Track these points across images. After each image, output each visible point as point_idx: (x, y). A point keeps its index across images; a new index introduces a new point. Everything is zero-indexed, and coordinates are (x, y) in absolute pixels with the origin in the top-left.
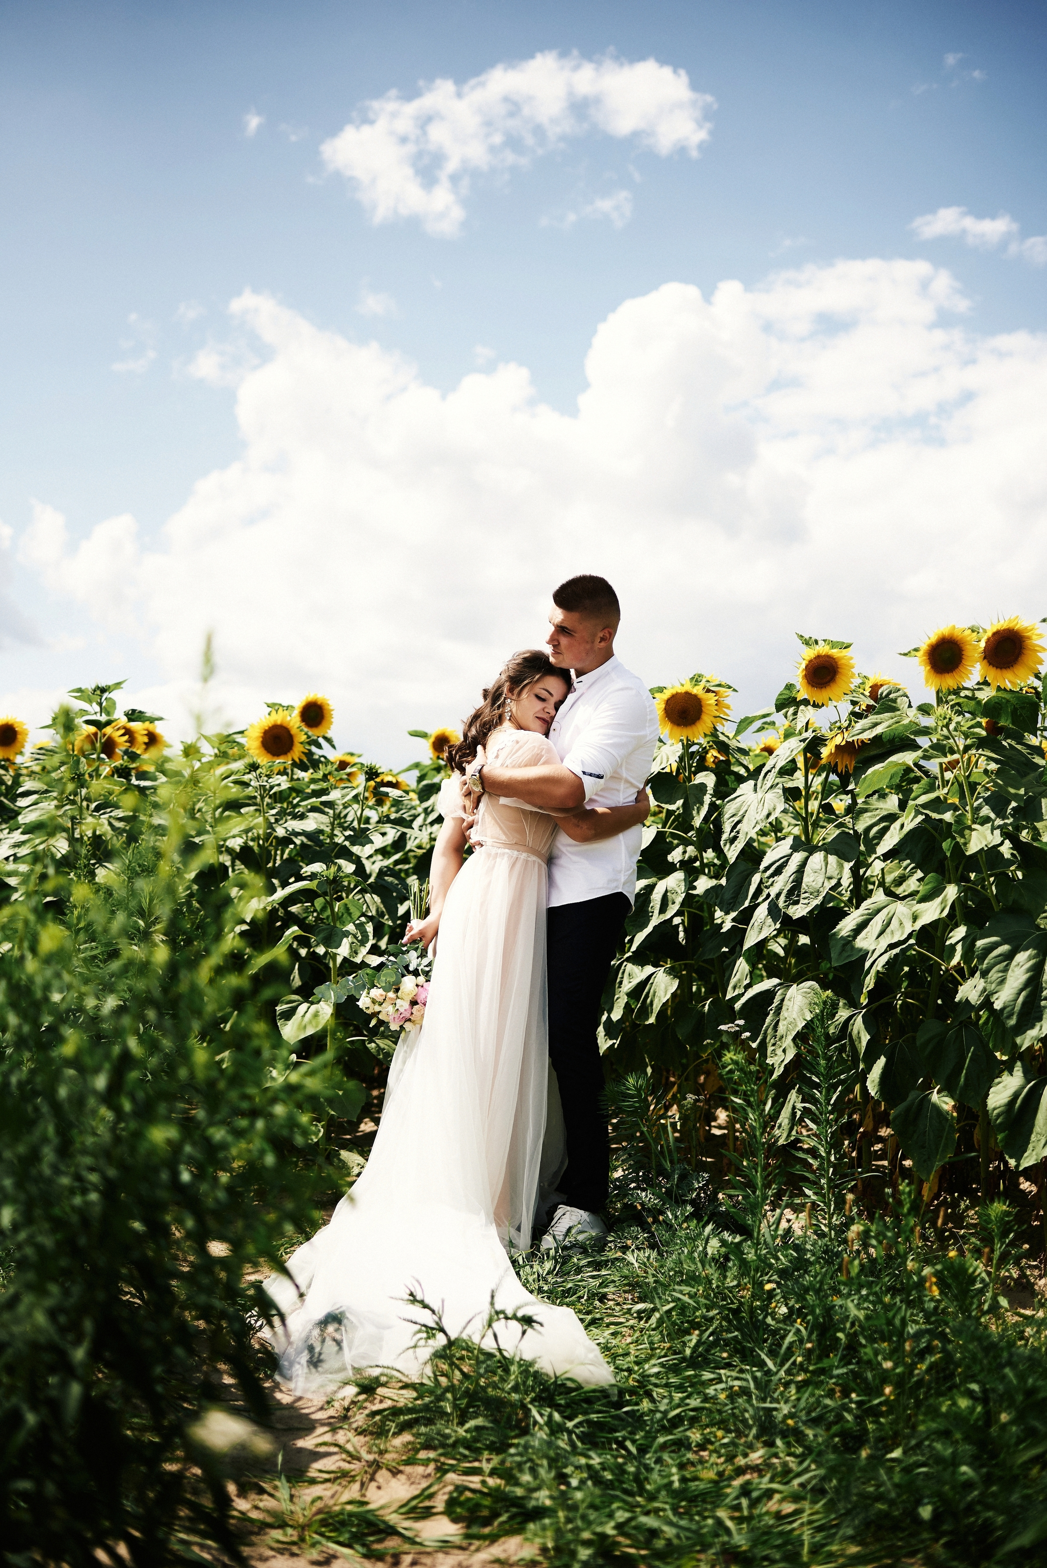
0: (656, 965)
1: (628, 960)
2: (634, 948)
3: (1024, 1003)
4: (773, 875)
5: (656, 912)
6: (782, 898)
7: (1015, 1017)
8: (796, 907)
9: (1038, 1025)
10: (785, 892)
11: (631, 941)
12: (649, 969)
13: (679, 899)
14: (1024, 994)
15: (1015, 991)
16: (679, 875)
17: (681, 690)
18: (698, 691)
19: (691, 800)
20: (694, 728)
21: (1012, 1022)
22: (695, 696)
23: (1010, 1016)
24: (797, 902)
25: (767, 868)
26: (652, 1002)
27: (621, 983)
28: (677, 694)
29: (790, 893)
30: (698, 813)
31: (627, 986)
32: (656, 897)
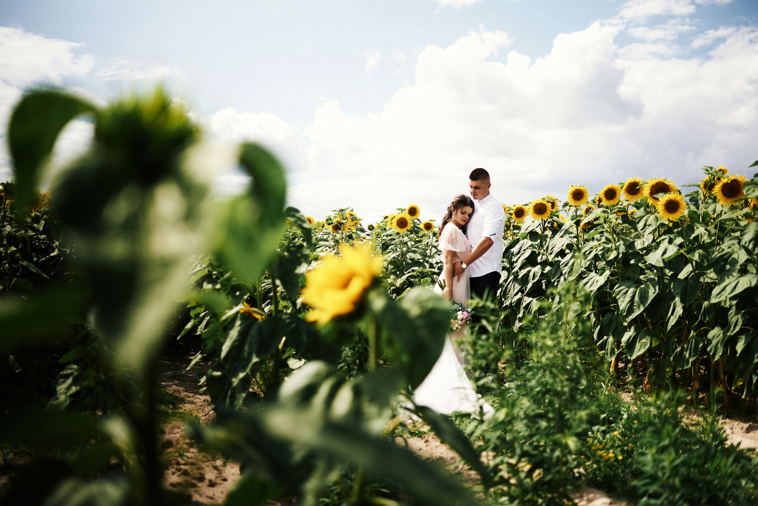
0: (533, 298)
1: (525, 295)
2: (526, 292)
3: (628, 308)
4: (564, 267)
5: (531, 279)
6: (567, 274)
7: (626, 312)
8: (571, 277)
9: (633, 314)
10: (567, 272)
11: (526, 289)
12: (531, 299)
13: (539, 275)
14: (628, 305)
15: (626, 304)
16: (539, 266)
17: (539, 202)
18: (544, 202)
19: (543, 240)
20: (544, 215)
21: (625, 314)
22: (544, 204)
23: (624, 312)
24: (571, 276)
25: (562, 264)
26: (532, 310)
27: (522, 304)
28: (537, 203)
29: (569, 272)
30: (545, 245)
31: (524, 304)
32: (531, 274)
